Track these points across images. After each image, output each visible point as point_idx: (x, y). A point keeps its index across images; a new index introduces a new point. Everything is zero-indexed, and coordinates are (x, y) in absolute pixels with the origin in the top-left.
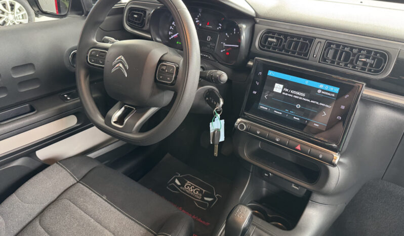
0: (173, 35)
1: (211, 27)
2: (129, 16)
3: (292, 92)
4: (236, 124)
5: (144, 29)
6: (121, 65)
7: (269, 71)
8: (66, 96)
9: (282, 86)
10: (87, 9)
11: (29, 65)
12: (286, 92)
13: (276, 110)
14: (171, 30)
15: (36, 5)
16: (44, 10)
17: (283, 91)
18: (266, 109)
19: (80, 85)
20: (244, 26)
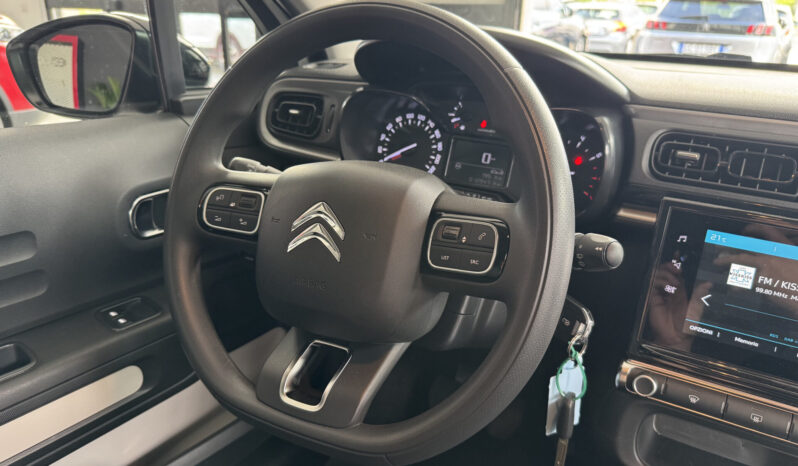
0: (389, 153)
1: (491, 131)
2: (274, 114)
3: (783, 284)
4: (621, 378)
5: (321, 140)
6: (317, 228)
7: (709, 231)
8: (113, 314)
9: (752, 271)
10: (171, 96)
11: (23, 237)
12: (766, 287)
13: (739, 336)
14: (383, 143)
15: (34, 89)
16: (54, 102)
17: (755, 284)
18: (711, 332)
19: (178, 289)
20: (606, 122)
